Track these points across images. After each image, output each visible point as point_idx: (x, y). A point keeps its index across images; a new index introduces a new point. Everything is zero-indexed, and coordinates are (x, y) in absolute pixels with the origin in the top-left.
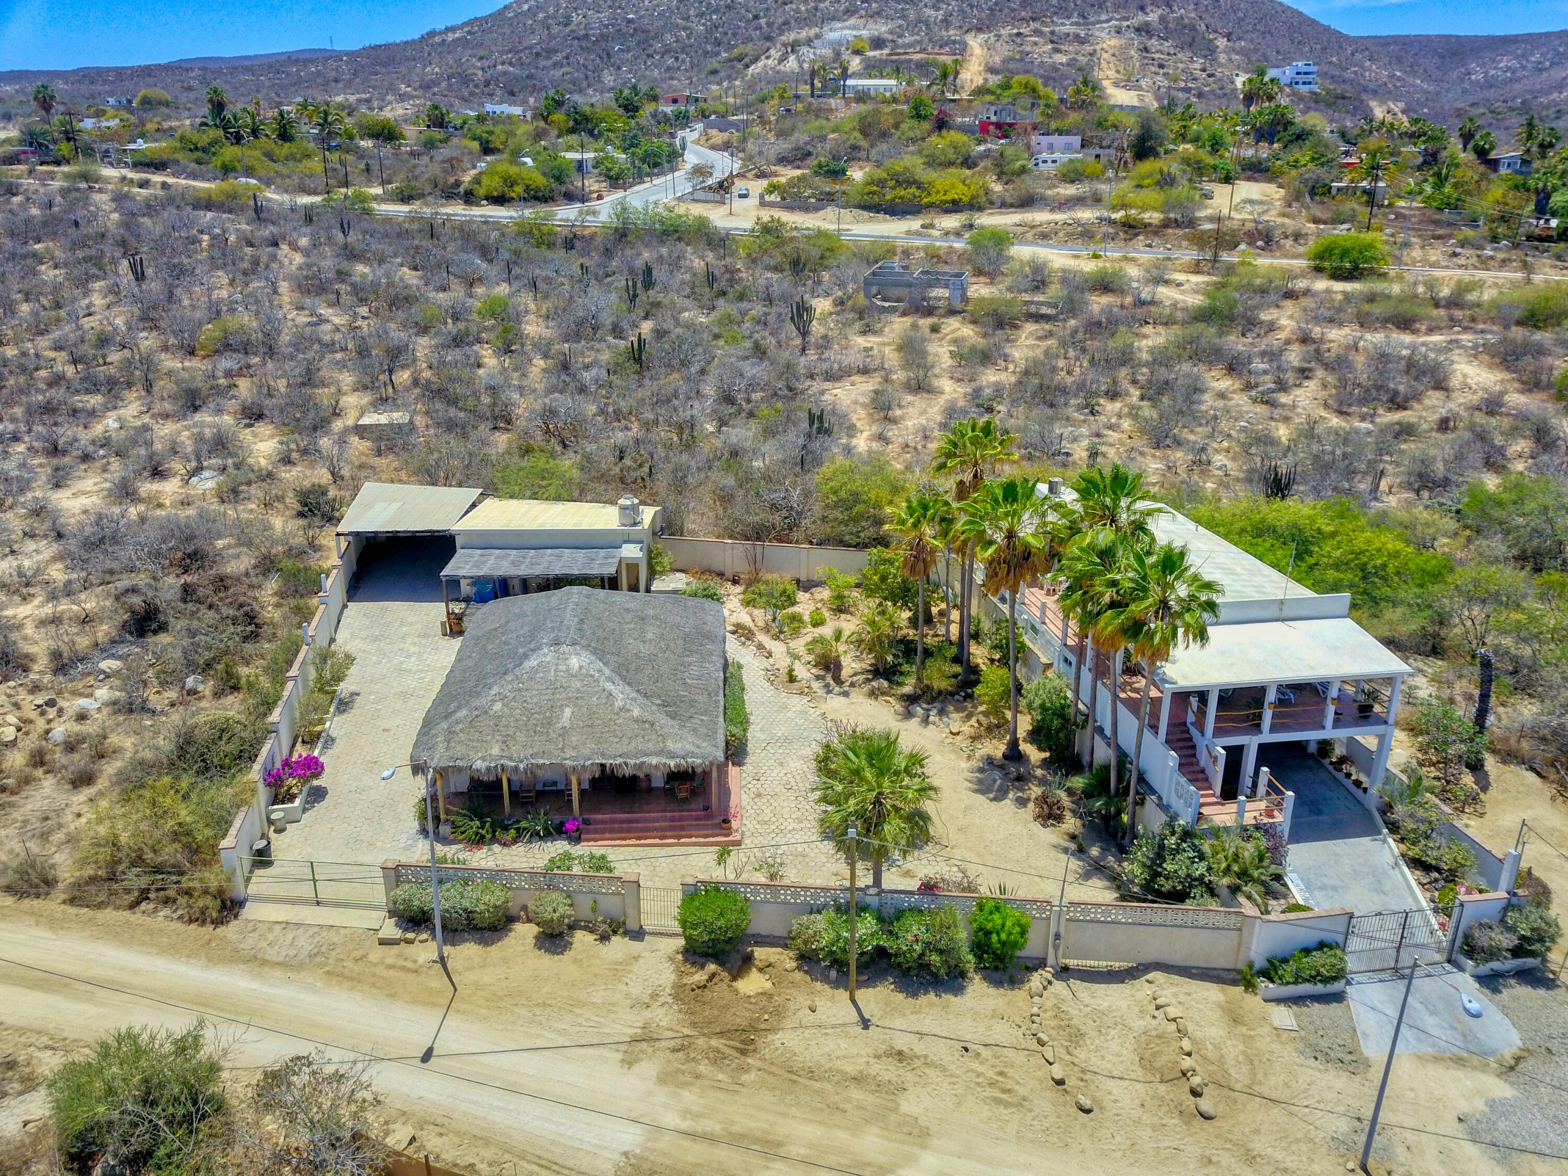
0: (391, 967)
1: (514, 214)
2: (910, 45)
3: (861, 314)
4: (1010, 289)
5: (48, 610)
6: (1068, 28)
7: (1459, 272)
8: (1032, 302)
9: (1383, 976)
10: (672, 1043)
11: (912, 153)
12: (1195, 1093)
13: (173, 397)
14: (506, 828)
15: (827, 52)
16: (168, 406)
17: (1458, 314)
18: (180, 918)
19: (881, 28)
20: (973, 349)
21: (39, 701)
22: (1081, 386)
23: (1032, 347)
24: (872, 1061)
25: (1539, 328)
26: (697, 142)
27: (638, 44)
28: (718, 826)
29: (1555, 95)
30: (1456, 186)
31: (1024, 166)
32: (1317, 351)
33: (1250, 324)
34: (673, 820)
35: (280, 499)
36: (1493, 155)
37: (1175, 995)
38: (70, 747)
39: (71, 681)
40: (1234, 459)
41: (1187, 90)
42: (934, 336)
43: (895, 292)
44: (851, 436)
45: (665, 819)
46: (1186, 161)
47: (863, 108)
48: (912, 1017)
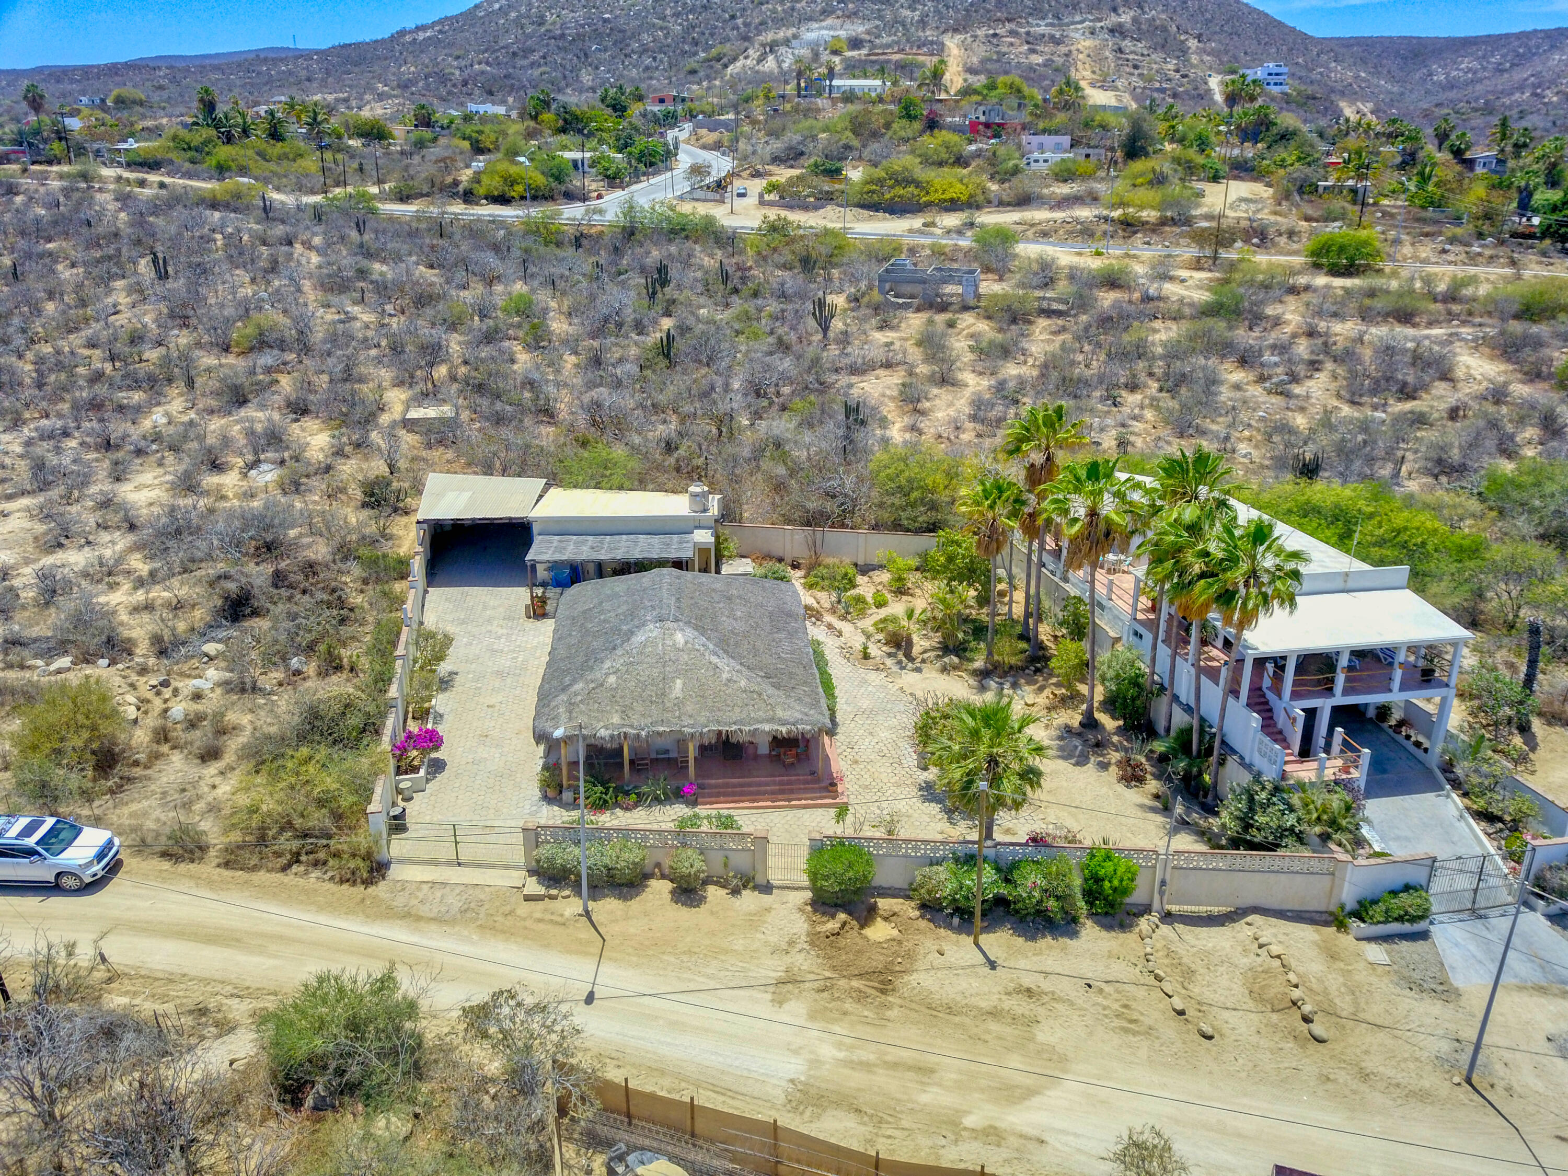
0: (540, 920)
1: (520, 213)
2: (888, 46)
3: (877, 309)
4: (1022, 285)
5: (140, 596)
6: (1042, 29)
7: (1452, 268)
8: (1044, 298)
9: (1461, 916)
10: (816, 985)
11: (905, 152)
12: (1307, 1020)
13: (217, 394)
14: (627, 793)
15: (805, 52)
16: (213, 403)
17: (1456, 308)
18: (332, 878)
19: (859, 29)
20: (991, 343)
21: (154, 682)
22: (1101, 379)
23: (1048, 341)
24: (1004, 997)
25: (1534, 322)
26: (688, 141)
27: (615, 44)
28: (826, 789)
29: (1517, 96)
30: (1437, 185)
31: (1017, 166)
32: (1325, 344)
33: (1256, 319)
34: (781, 783)
35: (343, 490)
36: (1468, 155)
37: (1275, 936)
38: (192, 723)
39: (177, 663)
40: (1256, 447)
41: (1162, 90)
42: (950, 331)
43: (908, 289)
44: (885, 428)
45: (774, 783)
46: (1177, 161)
47: (852, 108)
48: (1035, 959)
